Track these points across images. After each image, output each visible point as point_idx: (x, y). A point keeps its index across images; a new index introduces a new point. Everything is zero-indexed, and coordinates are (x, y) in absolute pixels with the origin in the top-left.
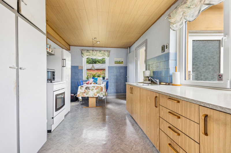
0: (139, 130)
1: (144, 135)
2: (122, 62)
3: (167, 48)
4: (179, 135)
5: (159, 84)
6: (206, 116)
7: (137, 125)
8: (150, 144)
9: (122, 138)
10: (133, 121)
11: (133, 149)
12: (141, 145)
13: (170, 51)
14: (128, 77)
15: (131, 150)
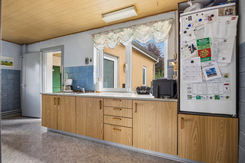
0: (72, 138)
1: (80, 140)
2: (12, 63)
3: (91, 61)
4: (121, 119)
5: (84, 92)
6: (136, 104)
7: (66, 136)
8: (89, 142)
9: (63, 150)
10: (59, 134)
11: (81, 151)
12: (84, 146)
13: (94, 65)
14: (25, 85)
15: (80, 152)
